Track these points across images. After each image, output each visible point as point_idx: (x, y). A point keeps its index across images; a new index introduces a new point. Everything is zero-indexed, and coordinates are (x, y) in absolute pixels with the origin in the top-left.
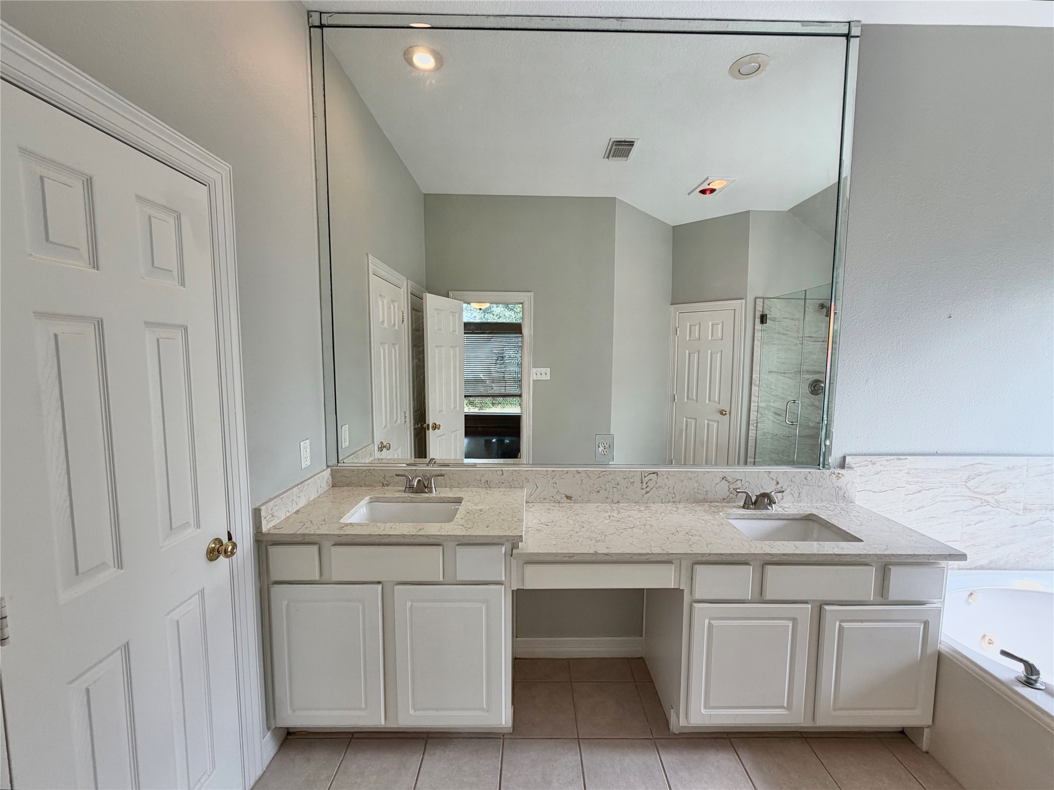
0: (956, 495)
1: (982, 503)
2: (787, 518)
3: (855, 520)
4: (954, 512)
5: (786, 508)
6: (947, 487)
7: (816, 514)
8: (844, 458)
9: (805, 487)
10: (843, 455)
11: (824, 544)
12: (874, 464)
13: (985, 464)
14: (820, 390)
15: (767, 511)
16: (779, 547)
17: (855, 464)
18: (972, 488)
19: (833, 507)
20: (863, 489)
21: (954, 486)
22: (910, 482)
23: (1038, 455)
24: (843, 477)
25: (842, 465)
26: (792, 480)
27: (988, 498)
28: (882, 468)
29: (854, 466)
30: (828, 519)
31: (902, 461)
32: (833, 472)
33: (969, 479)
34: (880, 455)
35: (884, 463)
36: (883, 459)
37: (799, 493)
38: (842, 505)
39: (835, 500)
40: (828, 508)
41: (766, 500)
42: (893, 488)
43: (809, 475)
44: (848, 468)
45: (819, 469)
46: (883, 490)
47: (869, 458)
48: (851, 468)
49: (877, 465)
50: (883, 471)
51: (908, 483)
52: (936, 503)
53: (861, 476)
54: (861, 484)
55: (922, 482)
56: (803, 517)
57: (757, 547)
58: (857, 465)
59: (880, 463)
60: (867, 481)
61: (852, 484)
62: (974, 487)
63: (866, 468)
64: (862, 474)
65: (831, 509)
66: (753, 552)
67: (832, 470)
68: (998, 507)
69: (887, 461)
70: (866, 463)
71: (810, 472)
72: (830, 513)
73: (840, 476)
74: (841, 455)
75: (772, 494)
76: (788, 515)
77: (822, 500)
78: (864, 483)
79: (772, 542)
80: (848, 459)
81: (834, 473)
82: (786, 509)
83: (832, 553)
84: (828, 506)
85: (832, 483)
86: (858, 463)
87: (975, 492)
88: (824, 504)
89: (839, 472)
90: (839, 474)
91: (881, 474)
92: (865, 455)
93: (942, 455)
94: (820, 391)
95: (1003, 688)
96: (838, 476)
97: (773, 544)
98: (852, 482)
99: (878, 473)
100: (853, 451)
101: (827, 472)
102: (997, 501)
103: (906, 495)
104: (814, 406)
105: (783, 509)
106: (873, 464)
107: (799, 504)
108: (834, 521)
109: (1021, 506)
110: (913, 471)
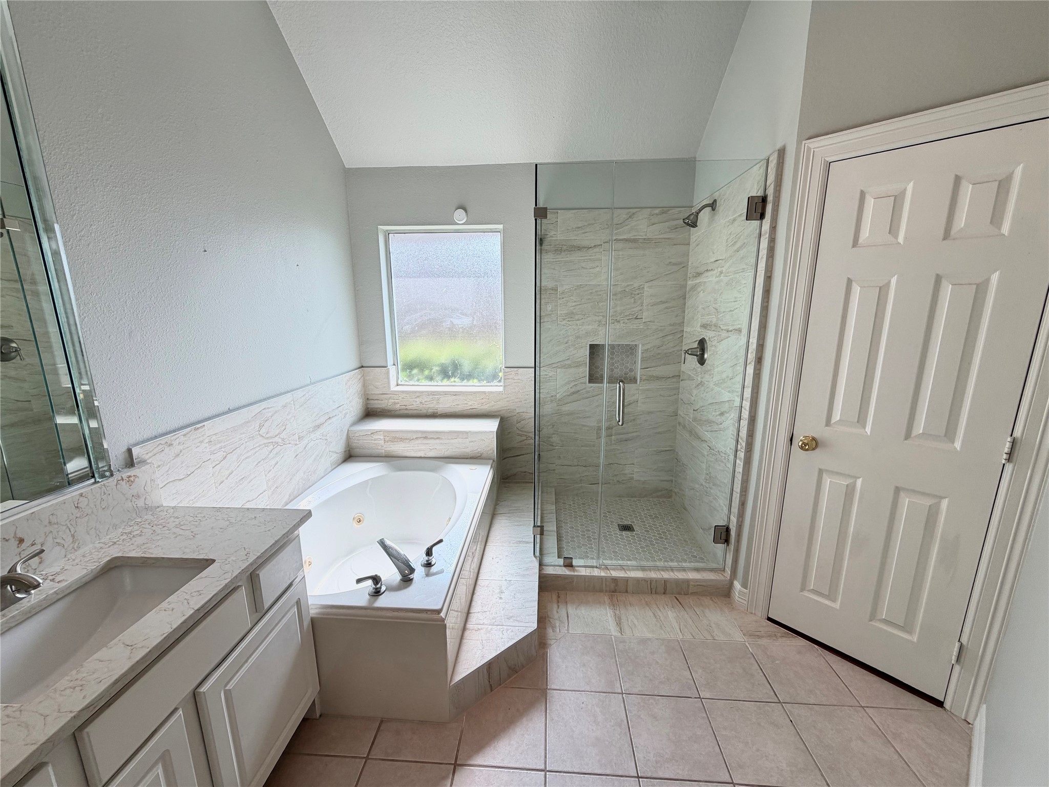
0: (255, 447)
1: (274, 445)
2: (68, 591)
3: (181, 532)
4: (257, 464)
5: (58, 574)
6: (246, 442)
7: (120, 555)
8: (129, 451)
9: (79, 520)
10: (126, 448)
11: (169, 603)
12: (171, 445)
13: (268, 408)
14: (11, 352)
15: (17, 605)
16: (95, 676)
17: (147, 453)
18: (264, 435)
19: (136, 527)
20: (166, 482)
21: (251, 438)
22: (214, 450)
23: (297, 389)
24: (137, 479)
25: (130, 461)
26: (50, 523)
27: (276, 439)
28: (181, 447)
29: (147, 457)
30: (144, 552)
31: (200, 430)
32: (120, 478)
33: (261, 426)
34: (174, 431)
35: (182, 438)
36: (179, 435)
37: (73, 536)
38: (146, 517)
39: (134, 515)
40: (130, 533)
41: (9, 587)
42: (199, 466)
43: (81, 499)
44: (139, 462)
45: (96, 482)
46: (189, 473)
47: (163, 440)
48: (143, 462)
49: (174, 445)
50: (184, 449)
51: (212, 453)
52: (241, 462)
53: (159, 466)
54: (162, 477)
55: (225, 447)
56: (99, 572)
57: (45, 717)
58: (150, 455)
59: (177, 441)
60: (168, 471)
61: (152, 483)
62: (265, 434)
63: (163, 453)
64: (159, 464)
65: (135, 533)
66: (43, 739)
67: (117, 476)
68: (284, 444)
69: (184, 435)
70: (161, 447)
71: (81, 495)
72: (139, 540)
73: (132, 479)
74: (125, 449)
75: (19, 570)
76: (68, 587)
77: (115, 527)
78: (165, 475)
79: (74, 672)
80: (136, 451)
81: (122, 479)
82: (58, 578)
83: (192, 612)
84: (128, 530)
85: (124, 495)
86: (151, 452)
87: (267, 438)
88: (121, 530)
89: (129, 474)
90: (130, 477)
91: (181, 454)
92: (156, 437)
93: (234, 410)
94: (13, 354)
95: (370, 612)
96: (130, 481)
97: (80, 676)
98: (152, 480)
99: (179, 455)
100: (139, 438)
101: (111, 482)
102: (283, 440)
103: (214, 467)
104: (10, 378)
105: (53, 580)
106: (169, 446)
107: (80, 552)
108: (156, 552)
109: (296, 437)
110: (214, 437)
